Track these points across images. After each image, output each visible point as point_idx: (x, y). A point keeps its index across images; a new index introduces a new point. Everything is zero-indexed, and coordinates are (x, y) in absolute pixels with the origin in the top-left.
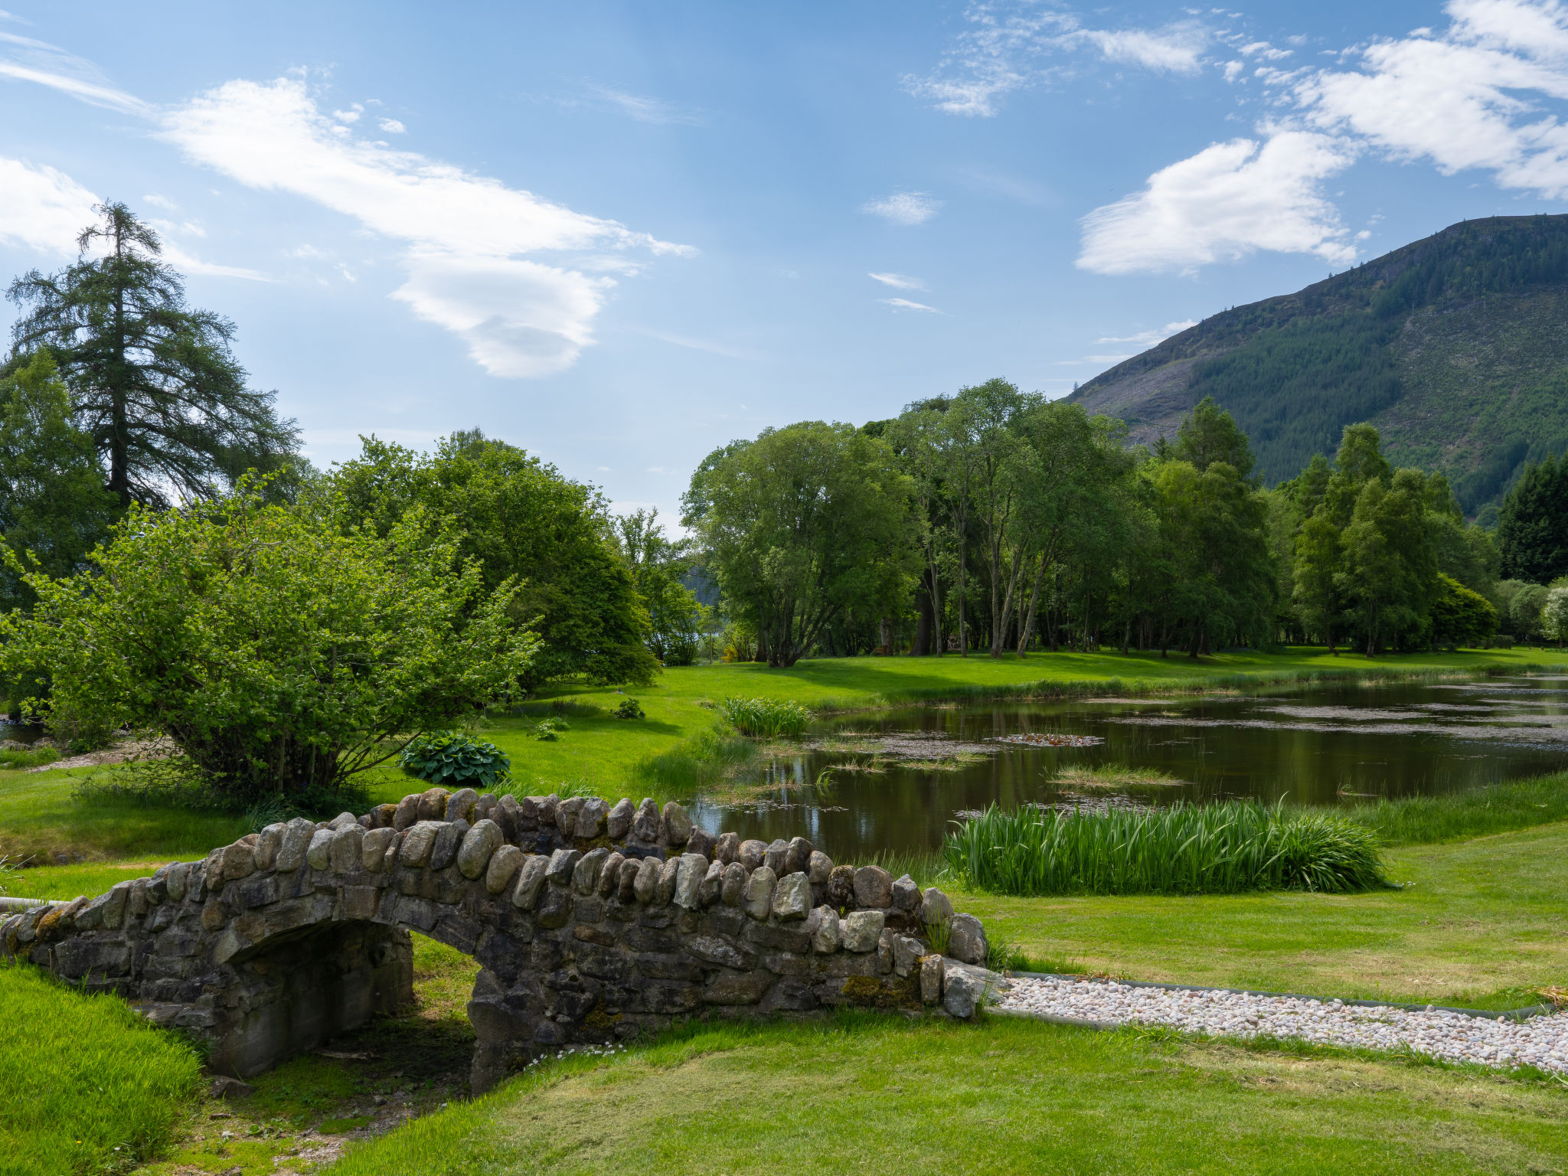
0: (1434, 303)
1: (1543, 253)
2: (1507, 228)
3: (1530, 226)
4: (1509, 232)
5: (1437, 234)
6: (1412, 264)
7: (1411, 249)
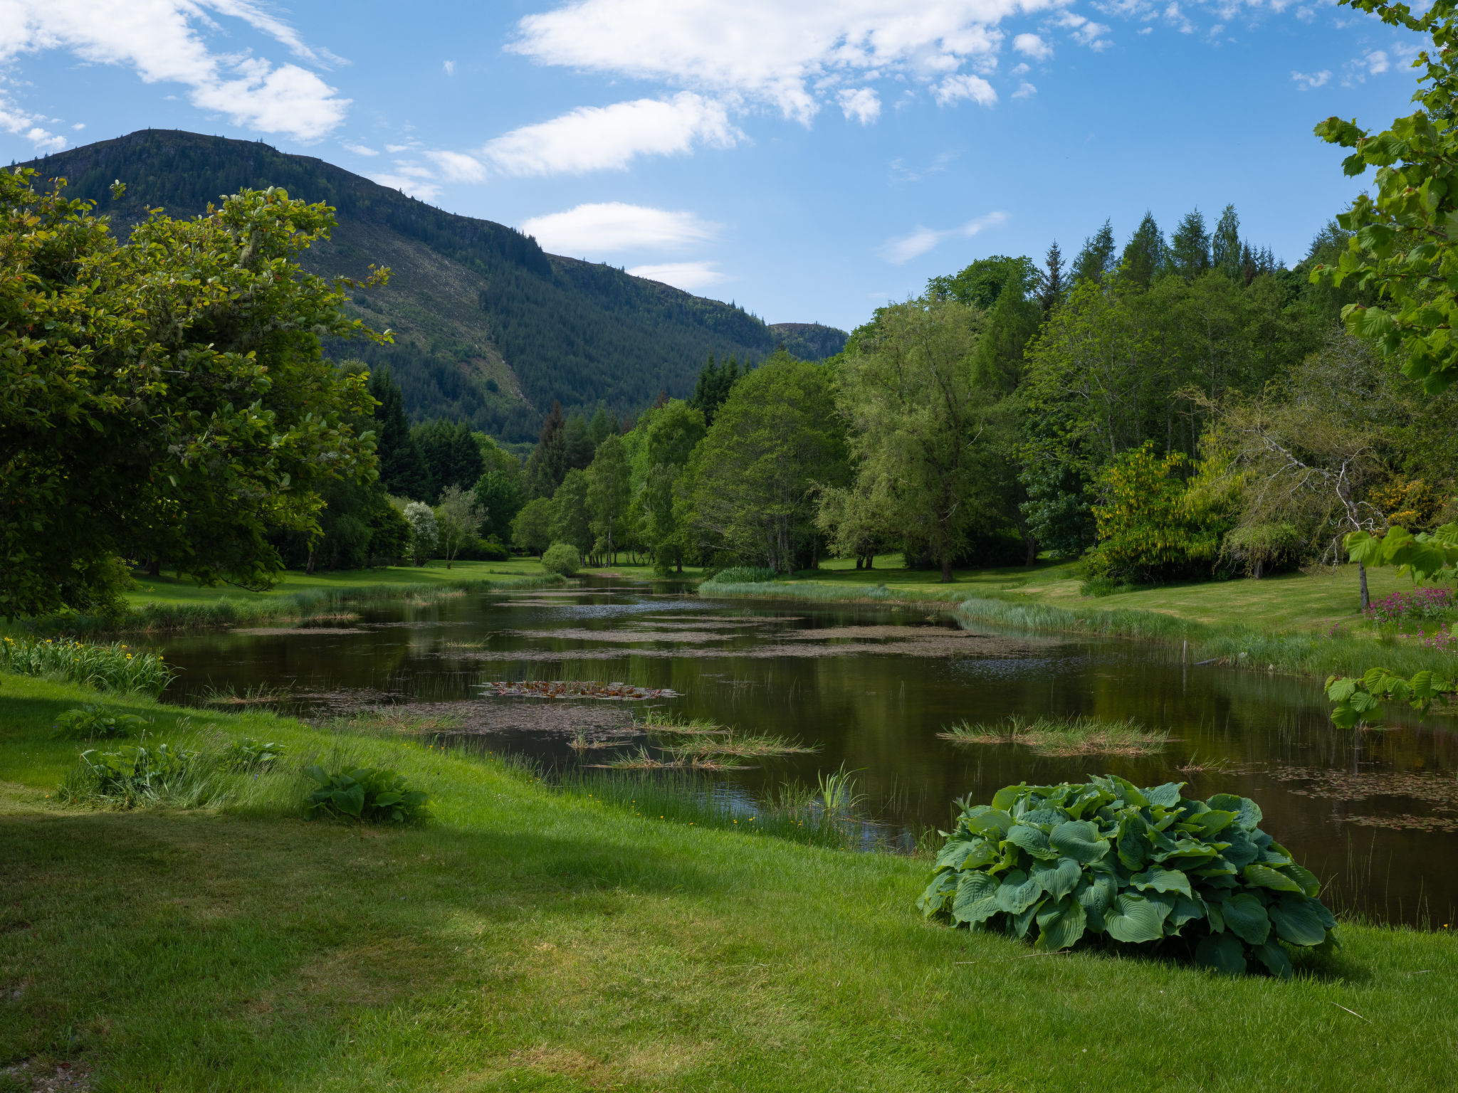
0: (117, 208)
1: (221, 174)
2: (189, 144)
3: (209, 145)
4: (190, 148)
5: (122, 137)
6: (97, 164)
7: (96, 148)
